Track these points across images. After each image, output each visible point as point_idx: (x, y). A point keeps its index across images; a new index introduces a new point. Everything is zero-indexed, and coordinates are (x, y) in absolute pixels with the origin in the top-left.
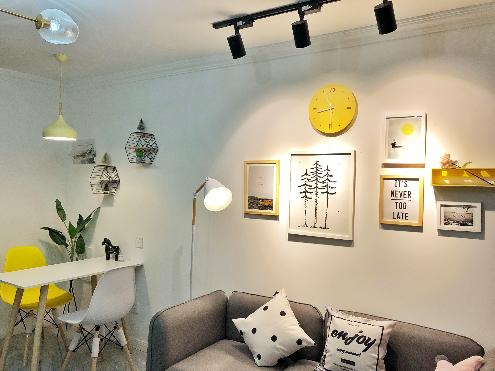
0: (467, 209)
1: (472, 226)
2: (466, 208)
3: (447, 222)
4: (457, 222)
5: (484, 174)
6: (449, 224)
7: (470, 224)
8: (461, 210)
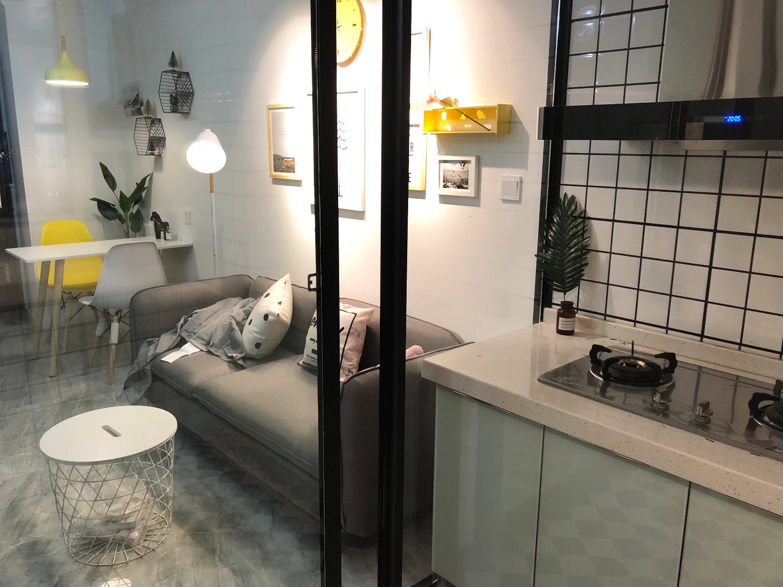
0: (464, 165)
1: (467, 188)
2: (462, 164)
3: (446, 185)
4: (454, 184)
5: (480, 115)
6: (447, 187)
7: (466, 186)
8: (458, 167)
